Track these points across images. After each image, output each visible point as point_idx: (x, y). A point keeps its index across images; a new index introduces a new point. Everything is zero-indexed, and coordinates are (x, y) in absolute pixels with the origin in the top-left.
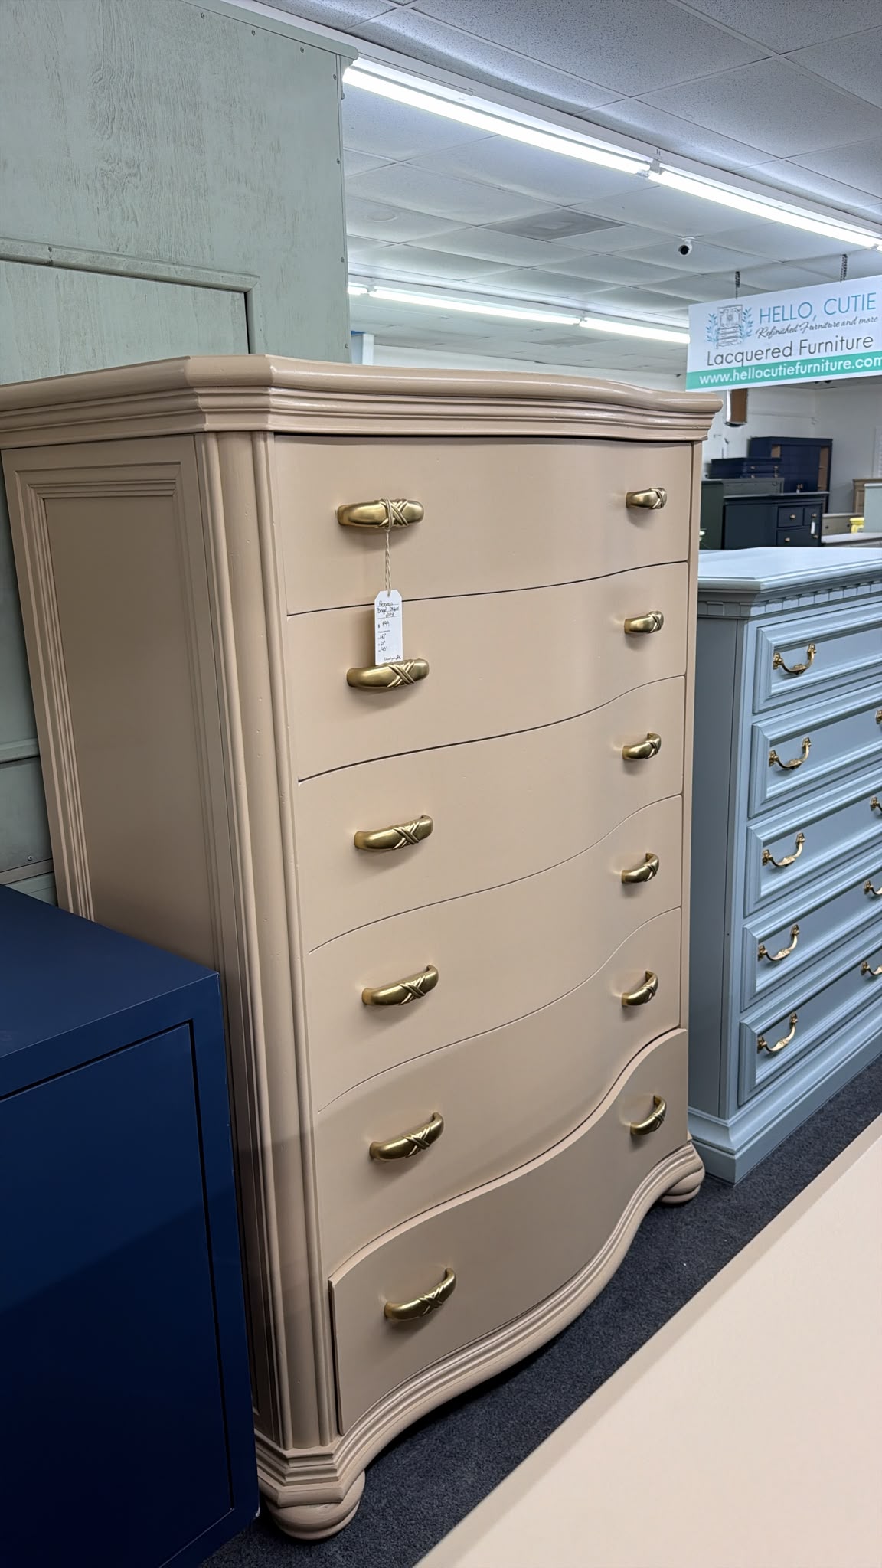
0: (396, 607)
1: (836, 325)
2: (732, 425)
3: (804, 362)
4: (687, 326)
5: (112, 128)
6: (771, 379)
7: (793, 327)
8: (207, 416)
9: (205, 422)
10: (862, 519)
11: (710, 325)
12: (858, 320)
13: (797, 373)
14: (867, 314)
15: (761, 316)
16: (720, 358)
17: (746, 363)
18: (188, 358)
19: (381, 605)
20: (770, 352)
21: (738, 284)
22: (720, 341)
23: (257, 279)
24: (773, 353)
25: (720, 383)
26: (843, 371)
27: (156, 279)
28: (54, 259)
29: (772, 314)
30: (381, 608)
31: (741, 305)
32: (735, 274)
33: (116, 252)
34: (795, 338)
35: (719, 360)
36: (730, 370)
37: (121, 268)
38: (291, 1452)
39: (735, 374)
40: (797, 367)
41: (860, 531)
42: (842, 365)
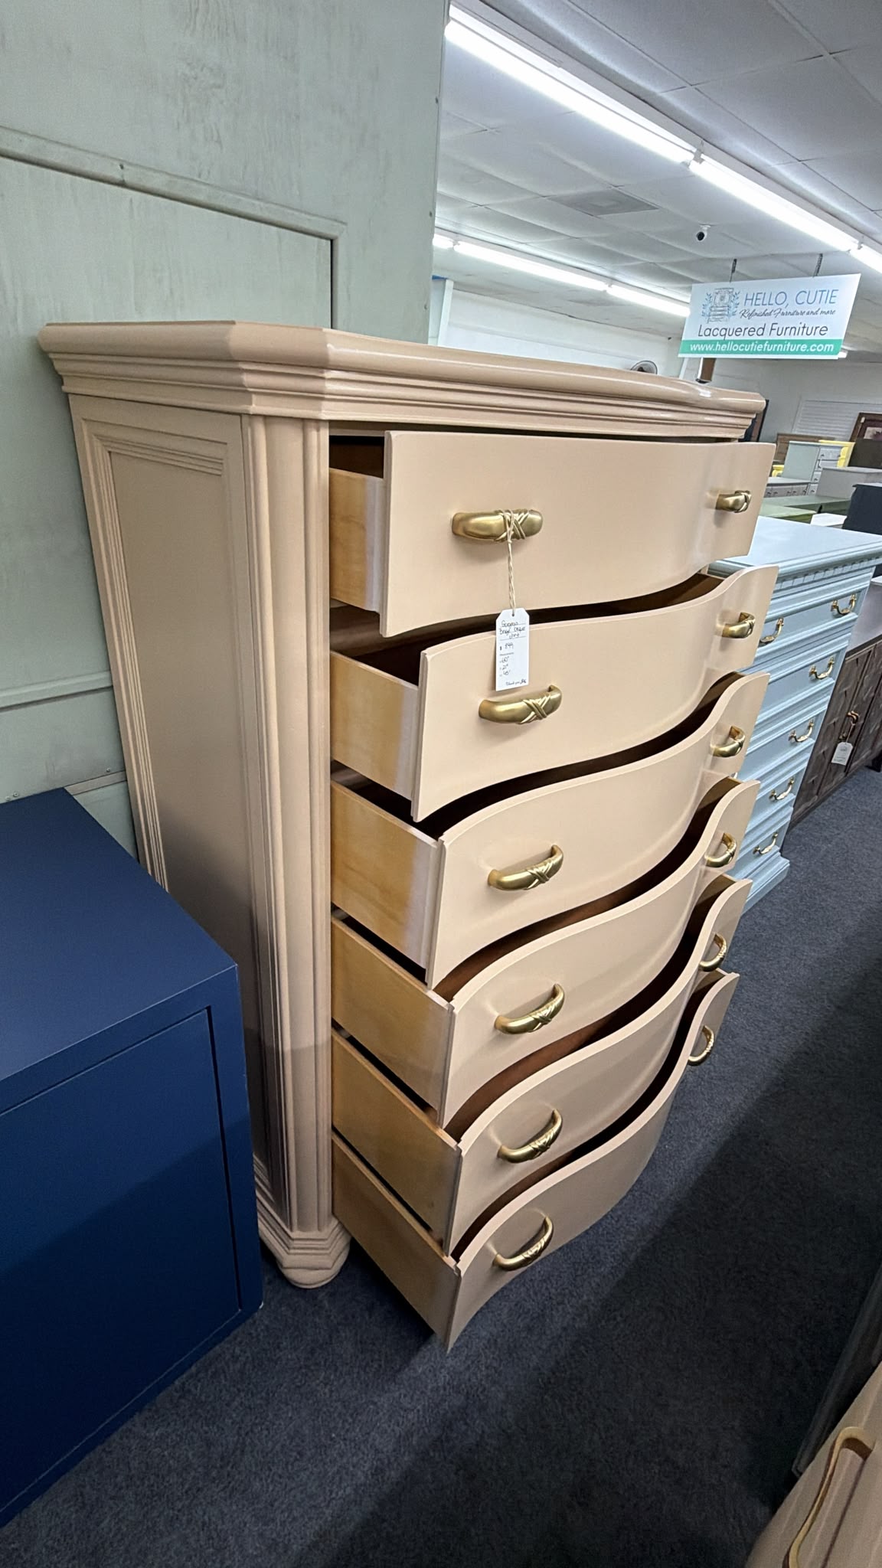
1: (802, 313)
2: (700, 382)
3: (771, 342)
4: (688, 300)
5: (195, 23)
6: (744, 352)
7: (768, 311)
8: (254, 397)
9: (251, 404)
10: (782, 466)
11: (706, 302)
12: (820, 311)
13: (764, 350)
14: (827, 307)
15: (746, 299)
16: (708, 331)
17: (727, 338)
18: (233, 323)
20: (747, 330)
21: (733, 271)
22: (711, 317)
23: (344, 226)
24: (749, 331)
25: (697, 352)
26: (799, 352)
27: (240, 215)
28: (127, 179)
29: (753, 299)
31: (733, 289)
32: (733, 261)
33: (196, 178)
34: (768, 321)
35: (708, 332)
36: (714, 342)
37: (201, 198)
38: (295, 1234)
39: (717, 345)
40: (766, 345)
41: (779, 476)
42: (800, 348)
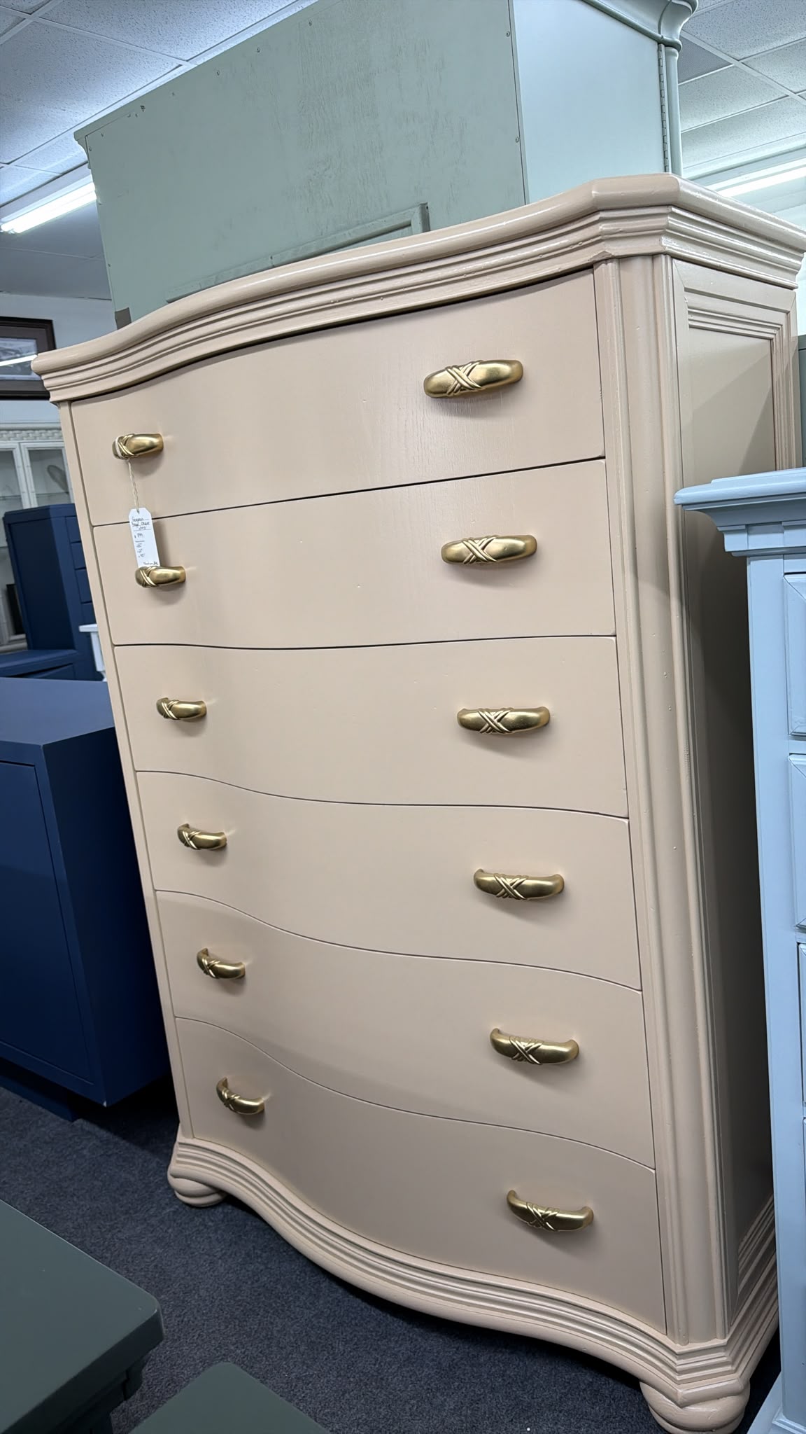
0: (146, 522)
5: (312, 140)
19: (134, 520)
30: (134, 523)
